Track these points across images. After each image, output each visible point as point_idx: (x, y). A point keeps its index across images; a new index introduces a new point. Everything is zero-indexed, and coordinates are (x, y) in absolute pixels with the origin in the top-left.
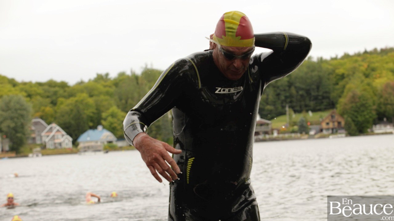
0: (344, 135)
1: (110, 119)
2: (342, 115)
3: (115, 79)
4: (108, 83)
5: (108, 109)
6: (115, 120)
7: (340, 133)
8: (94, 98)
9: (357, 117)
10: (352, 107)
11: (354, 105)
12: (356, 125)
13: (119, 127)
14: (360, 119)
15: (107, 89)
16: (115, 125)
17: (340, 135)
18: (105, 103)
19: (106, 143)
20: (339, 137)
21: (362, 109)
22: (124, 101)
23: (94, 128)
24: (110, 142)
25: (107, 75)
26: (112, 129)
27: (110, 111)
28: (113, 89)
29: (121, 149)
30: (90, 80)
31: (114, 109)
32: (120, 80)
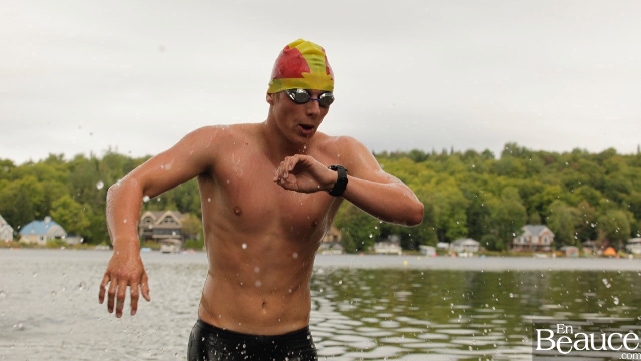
0: (339, 252)
1: (60, 210)
2: (339, 227)
3: (71, 163)
4: (62, 166)
5: (59, 197)
6: (66, 212)
7: (336, 249)
8: (44, 183)
9: (356, 232)
10: (352, 219)
11: (354, 216)
12: (355, 241)
13: (70, 221)
14: (361, 234)
15: (60, 173)
16: (66, 217)
17: (335, 252)
18: (57, 190)
19: (53, 239)
20: (333, 254)
21: (364, 222)
22: (79, 190)
23: (40, 218)
24: (58, 238)
25: (62, 156)
26: (62, 223)
27: (62, 200)
28: (67, 174)
29: (70, 247)
30: (40, 161)
31: (66, 198)
32: (77, 164)
